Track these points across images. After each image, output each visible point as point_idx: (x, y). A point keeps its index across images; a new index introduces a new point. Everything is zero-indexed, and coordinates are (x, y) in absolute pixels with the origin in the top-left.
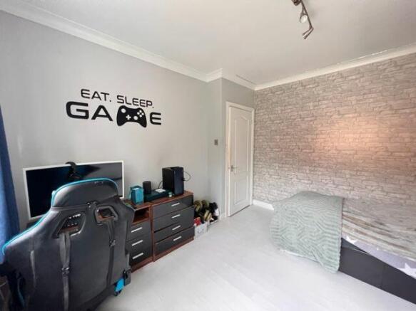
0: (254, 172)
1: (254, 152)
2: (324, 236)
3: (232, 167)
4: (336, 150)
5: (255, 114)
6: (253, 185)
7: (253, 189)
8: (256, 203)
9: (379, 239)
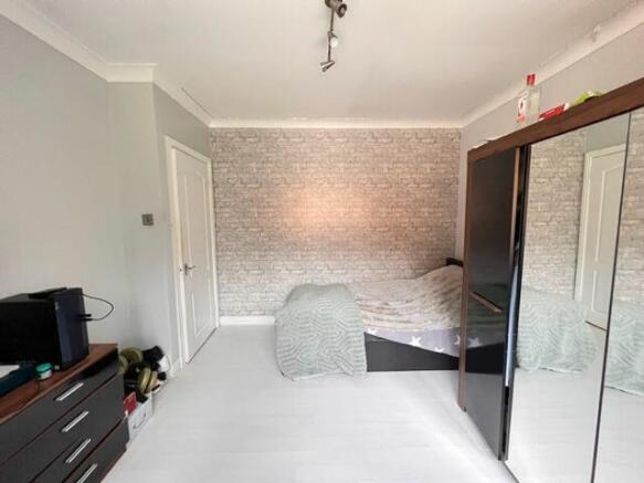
0: (218, 269)
1: (216, 236)
2: (348, 338)
3: (186, 267)
4: (329, 227)
5: (213, 168)
6: (219, 292)
7: (219, 298)
8: (226, 321)
9: (392, 321)
